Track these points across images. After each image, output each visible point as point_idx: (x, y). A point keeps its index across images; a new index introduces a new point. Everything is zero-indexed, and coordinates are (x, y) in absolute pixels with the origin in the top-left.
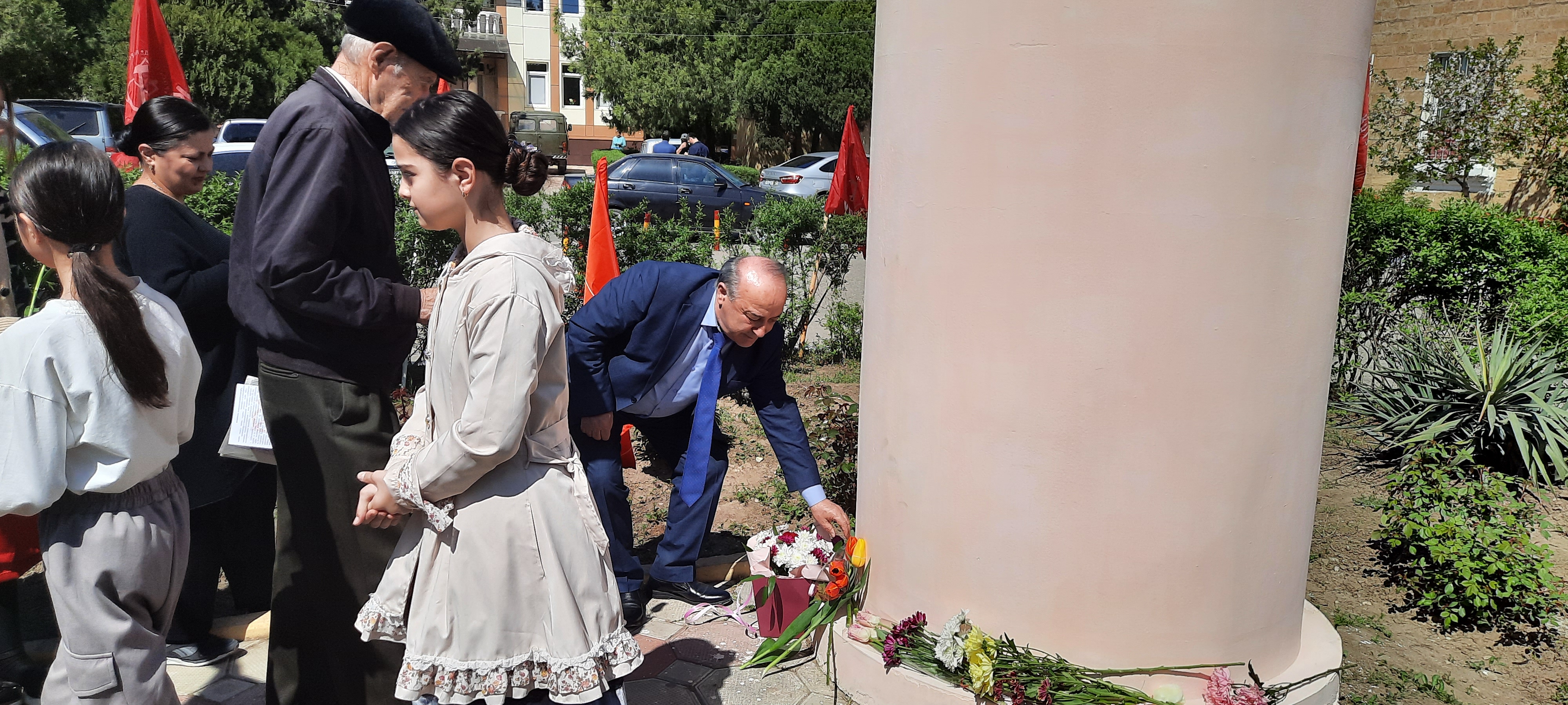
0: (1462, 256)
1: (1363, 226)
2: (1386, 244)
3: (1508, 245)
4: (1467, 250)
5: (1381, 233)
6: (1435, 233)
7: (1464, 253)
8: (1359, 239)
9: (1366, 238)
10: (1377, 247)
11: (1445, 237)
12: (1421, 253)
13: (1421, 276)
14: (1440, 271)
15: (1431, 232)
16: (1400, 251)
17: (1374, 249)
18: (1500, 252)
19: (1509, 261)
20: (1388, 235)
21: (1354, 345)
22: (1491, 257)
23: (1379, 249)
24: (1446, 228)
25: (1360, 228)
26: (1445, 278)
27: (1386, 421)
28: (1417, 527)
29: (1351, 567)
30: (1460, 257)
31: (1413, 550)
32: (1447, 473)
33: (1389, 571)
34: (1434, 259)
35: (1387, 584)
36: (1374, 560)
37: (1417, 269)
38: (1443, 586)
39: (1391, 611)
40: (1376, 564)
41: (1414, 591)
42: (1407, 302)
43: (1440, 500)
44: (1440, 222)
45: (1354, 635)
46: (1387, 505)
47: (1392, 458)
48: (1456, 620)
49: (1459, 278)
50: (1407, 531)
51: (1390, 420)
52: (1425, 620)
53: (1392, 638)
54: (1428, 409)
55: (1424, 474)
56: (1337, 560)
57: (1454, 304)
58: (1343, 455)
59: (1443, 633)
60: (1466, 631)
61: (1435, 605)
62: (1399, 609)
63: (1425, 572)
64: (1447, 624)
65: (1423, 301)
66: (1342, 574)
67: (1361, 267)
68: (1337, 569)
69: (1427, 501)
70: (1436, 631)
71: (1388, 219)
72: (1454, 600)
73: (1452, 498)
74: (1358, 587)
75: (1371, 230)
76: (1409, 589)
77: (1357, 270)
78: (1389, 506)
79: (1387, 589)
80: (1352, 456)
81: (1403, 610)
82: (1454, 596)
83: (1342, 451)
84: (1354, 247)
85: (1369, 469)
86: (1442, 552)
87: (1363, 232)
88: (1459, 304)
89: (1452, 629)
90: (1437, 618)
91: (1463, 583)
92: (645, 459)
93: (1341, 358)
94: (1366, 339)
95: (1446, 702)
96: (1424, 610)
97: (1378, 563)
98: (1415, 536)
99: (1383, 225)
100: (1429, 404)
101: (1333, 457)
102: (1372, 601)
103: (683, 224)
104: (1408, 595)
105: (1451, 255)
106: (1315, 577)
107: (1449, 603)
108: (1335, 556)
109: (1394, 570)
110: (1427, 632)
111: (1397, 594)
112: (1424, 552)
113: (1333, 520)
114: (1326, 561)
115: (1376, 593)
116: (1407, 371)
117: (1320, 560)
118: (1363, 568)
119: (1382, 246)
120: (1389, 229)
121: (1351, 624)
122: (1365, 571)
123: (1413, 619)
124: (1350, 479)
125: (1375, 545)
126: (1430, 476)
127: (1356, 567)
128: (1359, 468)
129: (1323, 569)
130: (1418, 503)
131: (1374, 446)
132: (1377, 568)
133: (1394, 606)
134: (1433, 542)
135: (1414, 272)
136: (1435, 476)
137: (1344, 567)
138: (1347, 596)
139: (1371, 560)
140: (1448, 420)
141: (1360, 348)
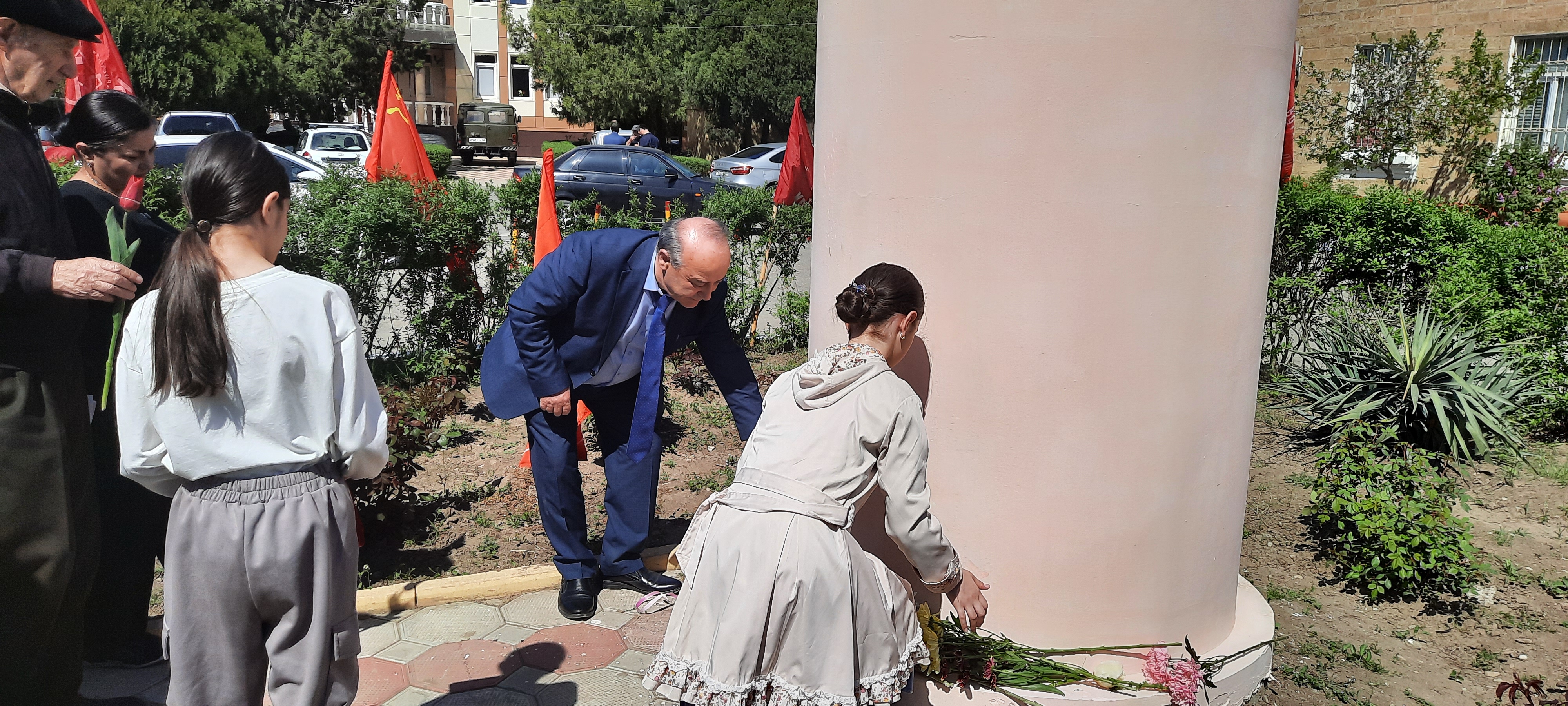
0: (1386, 241)
1: (1293, 213)
2: (1315, 230)
3: (1430, 230)
4: (1390, 235)
5: (1310, 220)
6: (1360, 219)
7: (1388, 238)
8: (1289, 225)
9: (1296, 225)
10: (1307, 233)
11: (1370, 223)
12: (1348, 239)
13: (1348, 260)
14: (1365, 256)
15: (1357, 218)
16: (1328, 237)
17: (1303, 234)
18: (1421, 236)
19: (1430, 245)
20: (1317, 222)
21: (1285, 329)
22: (1412, 241)
23: (1308, 235)
24: (1370, 214)
25: (1290, 215)
26: (1370, 262)
27: (1316, 400)
28: (1345, 503)
29: (1284, 542)
30: (1384, 242)
31: (1341, 525)
32: (1373, 450)
33: (1319, 546)
34: (1359, 244)
35: (1317, 558)
36: (1305, 535)
37: (1344, 254)
38: (1370, 559)
39: (1321, 584)
40: (1307, 539)
41: (1343, 565)
42: (1335, 286)
43: (1366, 476)
44: (1365, 208)
45: (1286, 608)
46: (1316, 482)
47: (1322, 436)
48: (1382, 591)
49: (1383, 262)
50: (1335, 506)
51: (1320, 399)
52: (1353, 592)
53: (1323, 609)
54: (1355, 389)
55: (1351, 452)
56: (1270, 536)
57: (1379, 288)
58: (1275, 434)
59: (1370, 604)
60: (1392, 602)
61: (1362, 577)
62: (1330, 583)
63: (1353, 546)
64: (1374, 595)
65: (1349, 285)
66: (1275, 549)
67: (1291, 253)
68: (1270, 544)
69: (1354, 477)
70: (1363, 602)
71: (1317, 205)
72: (1380, 572)
73: (1378, 474)
74: (1290, 561)
75: (1300, 217)
76: (1338, 563)
77: (1287, 256)
78: (1319, 483)
79: (1317, 563)
80: (1283, 434)
81: (1332, 583)
82: (1381, 569)
83: (1275, 430)
84: (1284, 233)
85: (1300, 448)
86: (1369, 527)
87: (1293, 218)
88: (1384, 287)
89: (1380, 601)
90: (1365, 591)
91: (1389, 556)
92: (597, 450)
93: (1273, 341)
94: (1296, 322)
95: (1374, 671)
96: (1352, 583)
97: (1309, 538)
98: (1343, 512)
99: (1311, 211)
100: (1356, 384)
101: (1266, 436)
102: (1303, 575)
103: (632, 215)
104: (1338, 569)
105: (1375, 240)
106: (1249, 553)
107: (1376, 576)
108: (1268, 532)
109: (1324, 544)
110: (1355, 604)
111: (1327, 569)
112: (1351, 526)
113: (1266, 497)
114: (1259, 537)
115: (1307, 567)
116: (1335, 352)
117: (1254, 536)
118: (1295, 543)
119: (1311, 232)
120: (1318, 215)
121: (1284, 597)
122: (1297, 546)
123: (1342, 591)
124: (1282, 457)
125: (1305, 520)
126: (1357, 453)
127: (1288, 542)
128: (1290, 446)
129: (1257, 545)
130: (1346, 479)
131: (1304, 425)
132: (1308, 543)
133: (1324, 579)
134: (1361, 517)
135: (1341, 257)
136: (1361, 454)
137: (1277, 543)
138: (1280, 570)
139: (1303, 535)
140: (1374, 399)
141: (1291, 331)
